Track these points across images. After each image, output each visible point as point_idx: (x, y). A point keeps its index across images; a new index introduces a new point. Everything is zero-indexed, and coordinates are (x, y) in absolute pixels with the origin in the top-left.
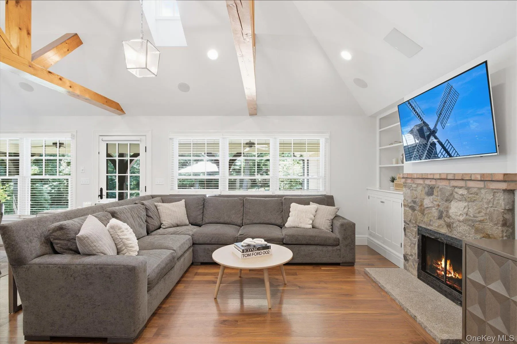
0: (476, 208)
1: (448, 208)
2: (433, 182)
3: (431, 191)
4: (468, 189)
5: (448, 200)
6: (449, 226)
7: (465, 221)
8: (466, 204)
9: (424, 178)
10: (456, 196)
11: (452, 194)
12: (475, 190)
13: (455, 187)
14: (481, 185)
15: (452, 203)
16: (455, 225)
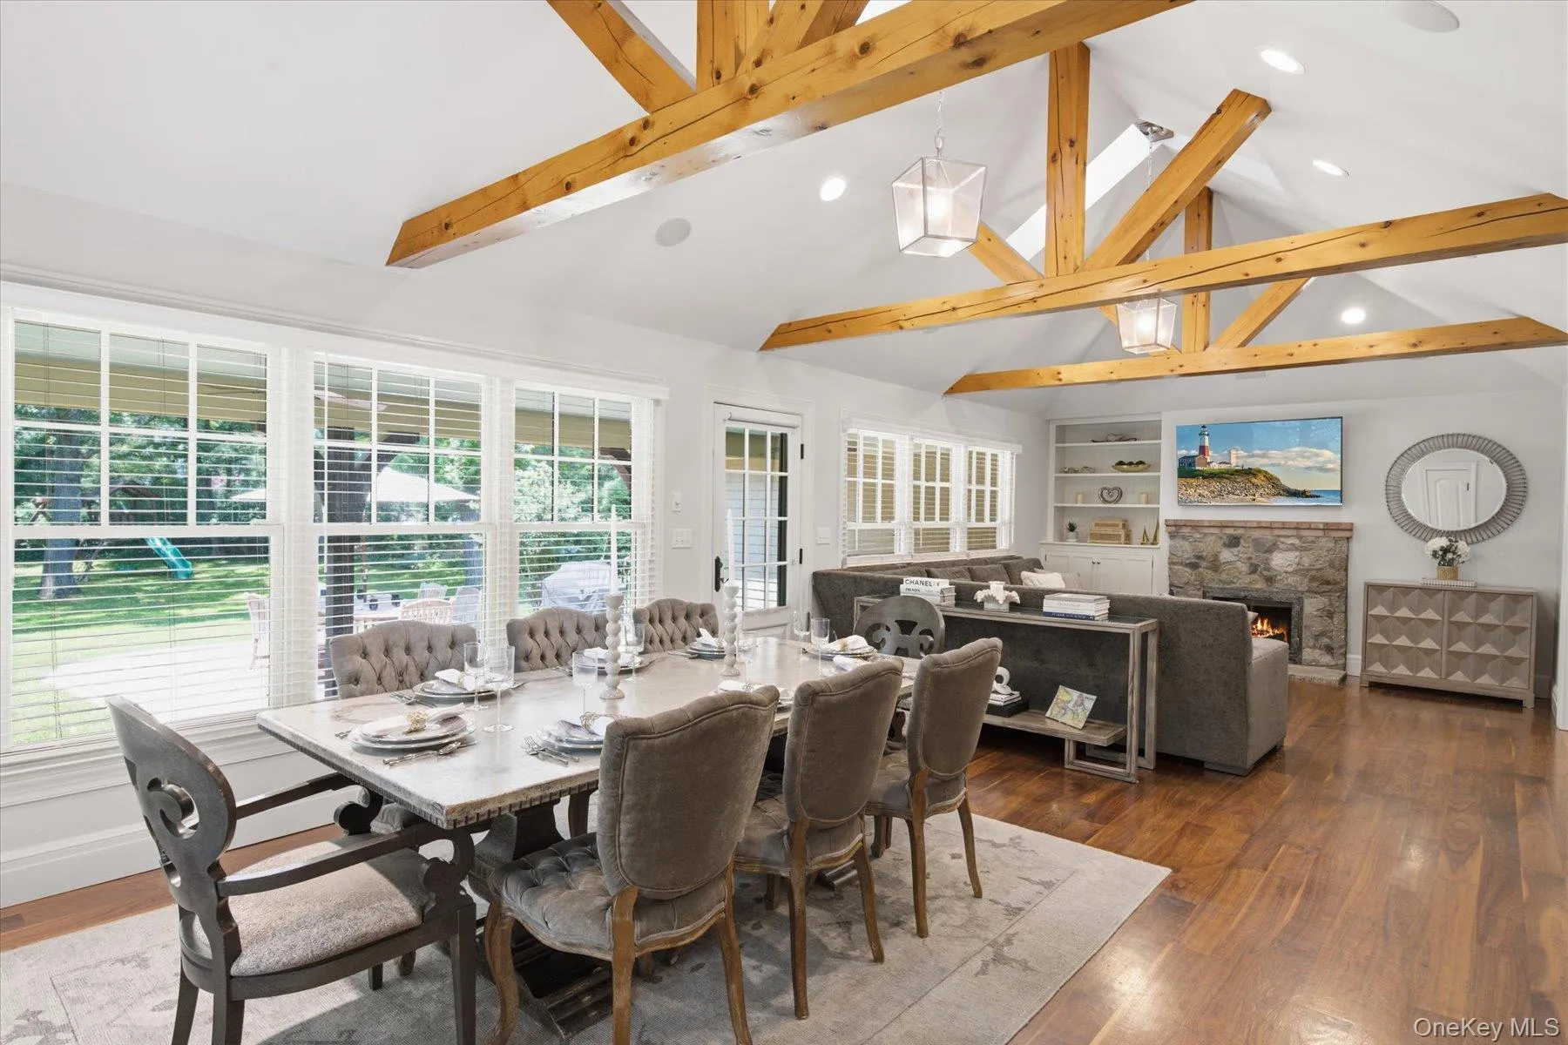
0: (1313, 557)
1: (1267, 562)
2: (1240, 532)
3: (1234, 542)
4: (1300, 538)
5: (1270, 551)
6: (1270, 580)
7: (1295, 572)
8: (1297, 554)
9: (1222, 526)
10: (1281, 546)
11: (1274, 545)
12: (1310, 539)
13: (1279, 536)
14: (1320, 533)
15: (1275, 554)
16: (1279, 577)
